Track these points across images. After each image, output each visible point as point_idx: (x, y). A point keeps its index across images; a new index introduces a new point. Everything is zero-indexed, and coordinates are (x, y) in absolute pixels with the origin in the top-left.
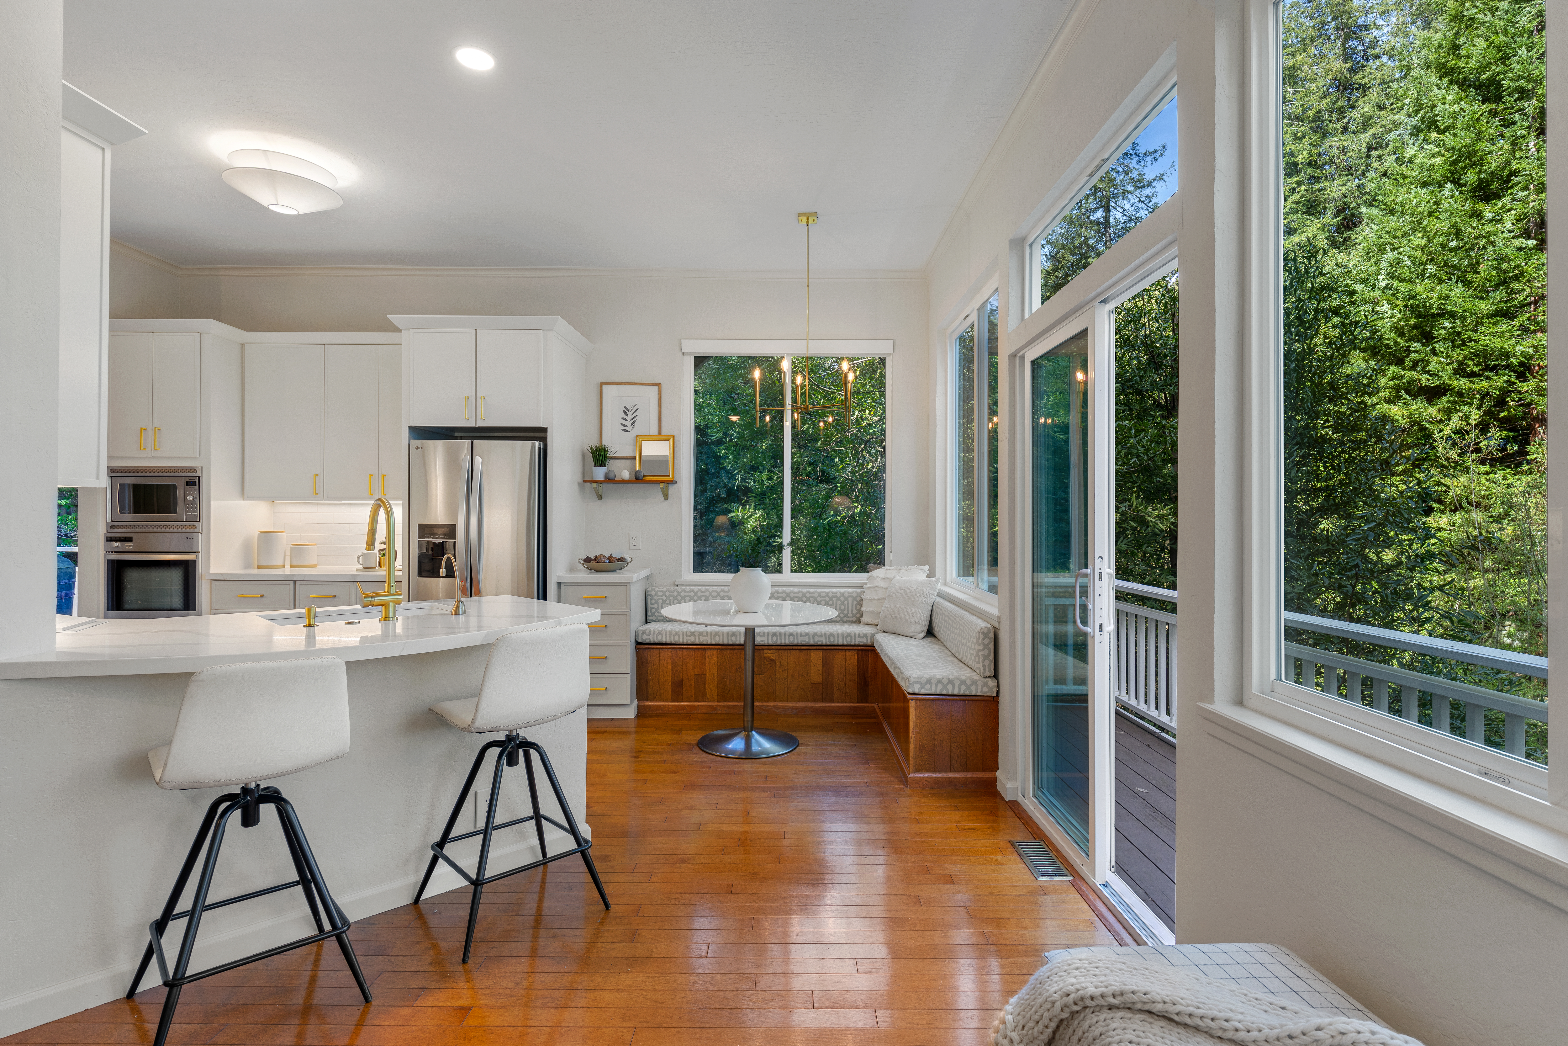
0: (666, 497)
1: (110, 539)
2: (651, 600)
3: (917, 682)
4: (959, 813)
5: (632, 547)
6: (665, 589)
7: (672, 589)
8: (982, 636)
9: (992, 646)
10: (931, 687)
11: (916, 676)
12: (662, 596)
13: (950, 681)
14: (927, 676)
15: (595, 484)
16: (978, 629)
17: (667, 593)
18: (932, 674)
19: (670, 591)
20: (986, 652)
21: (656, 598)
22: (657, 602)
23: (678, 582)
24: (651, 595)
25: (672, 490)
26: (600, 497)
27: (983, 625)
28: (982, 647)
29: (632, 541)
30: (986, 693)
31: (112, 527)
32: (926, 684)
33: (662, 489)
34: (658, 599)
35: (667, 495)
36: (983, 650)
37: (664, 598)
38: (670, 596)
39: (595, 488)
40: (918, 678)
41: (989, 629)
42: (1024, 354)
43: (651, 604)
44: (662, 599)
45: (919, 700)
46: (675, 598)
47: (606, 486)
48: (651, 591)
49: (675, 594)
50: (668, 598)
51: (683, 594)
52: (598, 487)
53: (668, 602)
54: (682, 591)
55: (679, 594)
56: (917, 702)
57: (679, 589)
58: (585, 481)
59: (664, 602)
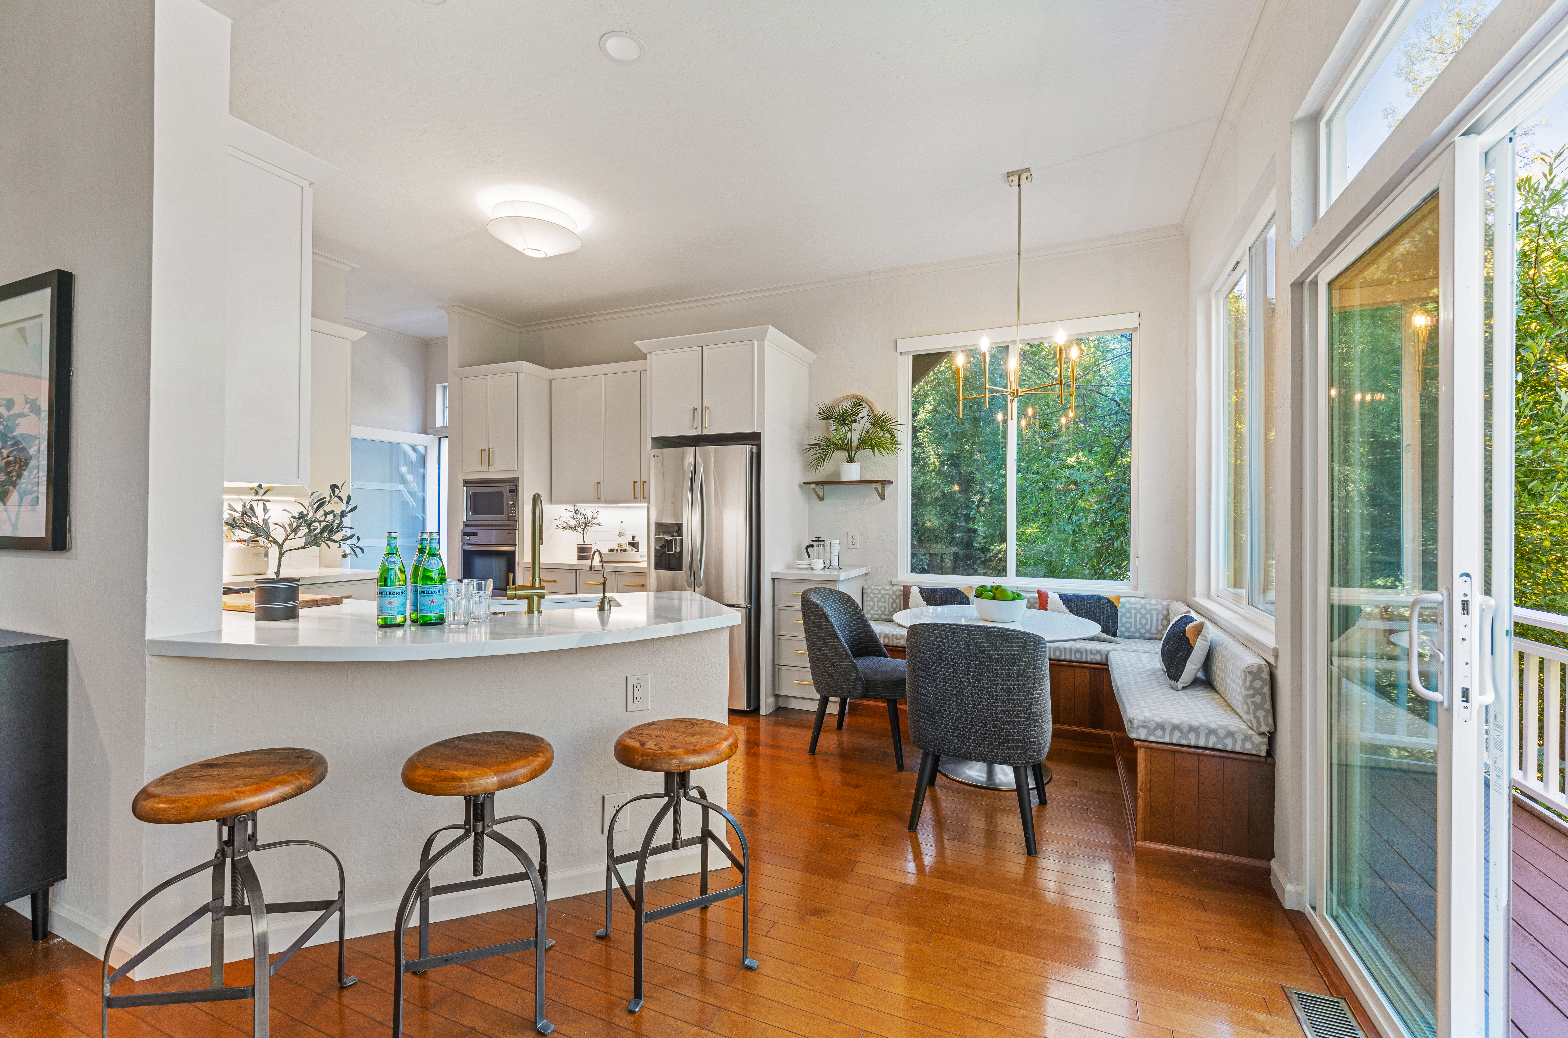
0: (883, 497)
2: (867, 597)
3: (1143, 727)
4: (1205, 916)
5: (851, 546)
6: (880, 588)
7: (888, 588)
8: (1249, 678)
9: (1266, 690)
10: (1164, 734)
11: (1142, 718)
12: (877, 594)
14: (1158, 719)
15: (813, 486)
16: (1244, 666)
17: (883, 592)
18: (1166, 717)
19: (885, 590)
20: (1258, 699)
21: (872, 595)
22: (872, 600)
23: (894, 581)
24: (867, 593)
25: (889, 489)
26: (821, 499)
27: (1251, 660)
28: (1251, 692)
29: (850, 540)
30: (1249, 750)
32: (1156, 728)
33: (878, 488)
34: (874, 597)
36: (1253, 696)
37: (880, 596)
38: (885, 594)
39: (814, 490)
40: (1144, 722)
41: (1260, 668)
42: (1317, 276)
43: (867, 601)
44: (877, 597)
45: (1151, 749)
46: (890, 596)
47: (826, 487)
48: (867, 589)
49: (891, 592)
50: (883, 596)
51: (898, 593)
52: (817, 488)
53: (883, 600)
54: (897, 590)
55: (894, 593)
56: (1149, 751)
57: (895, 588)
58: (805, 483)
59: (879, 600)
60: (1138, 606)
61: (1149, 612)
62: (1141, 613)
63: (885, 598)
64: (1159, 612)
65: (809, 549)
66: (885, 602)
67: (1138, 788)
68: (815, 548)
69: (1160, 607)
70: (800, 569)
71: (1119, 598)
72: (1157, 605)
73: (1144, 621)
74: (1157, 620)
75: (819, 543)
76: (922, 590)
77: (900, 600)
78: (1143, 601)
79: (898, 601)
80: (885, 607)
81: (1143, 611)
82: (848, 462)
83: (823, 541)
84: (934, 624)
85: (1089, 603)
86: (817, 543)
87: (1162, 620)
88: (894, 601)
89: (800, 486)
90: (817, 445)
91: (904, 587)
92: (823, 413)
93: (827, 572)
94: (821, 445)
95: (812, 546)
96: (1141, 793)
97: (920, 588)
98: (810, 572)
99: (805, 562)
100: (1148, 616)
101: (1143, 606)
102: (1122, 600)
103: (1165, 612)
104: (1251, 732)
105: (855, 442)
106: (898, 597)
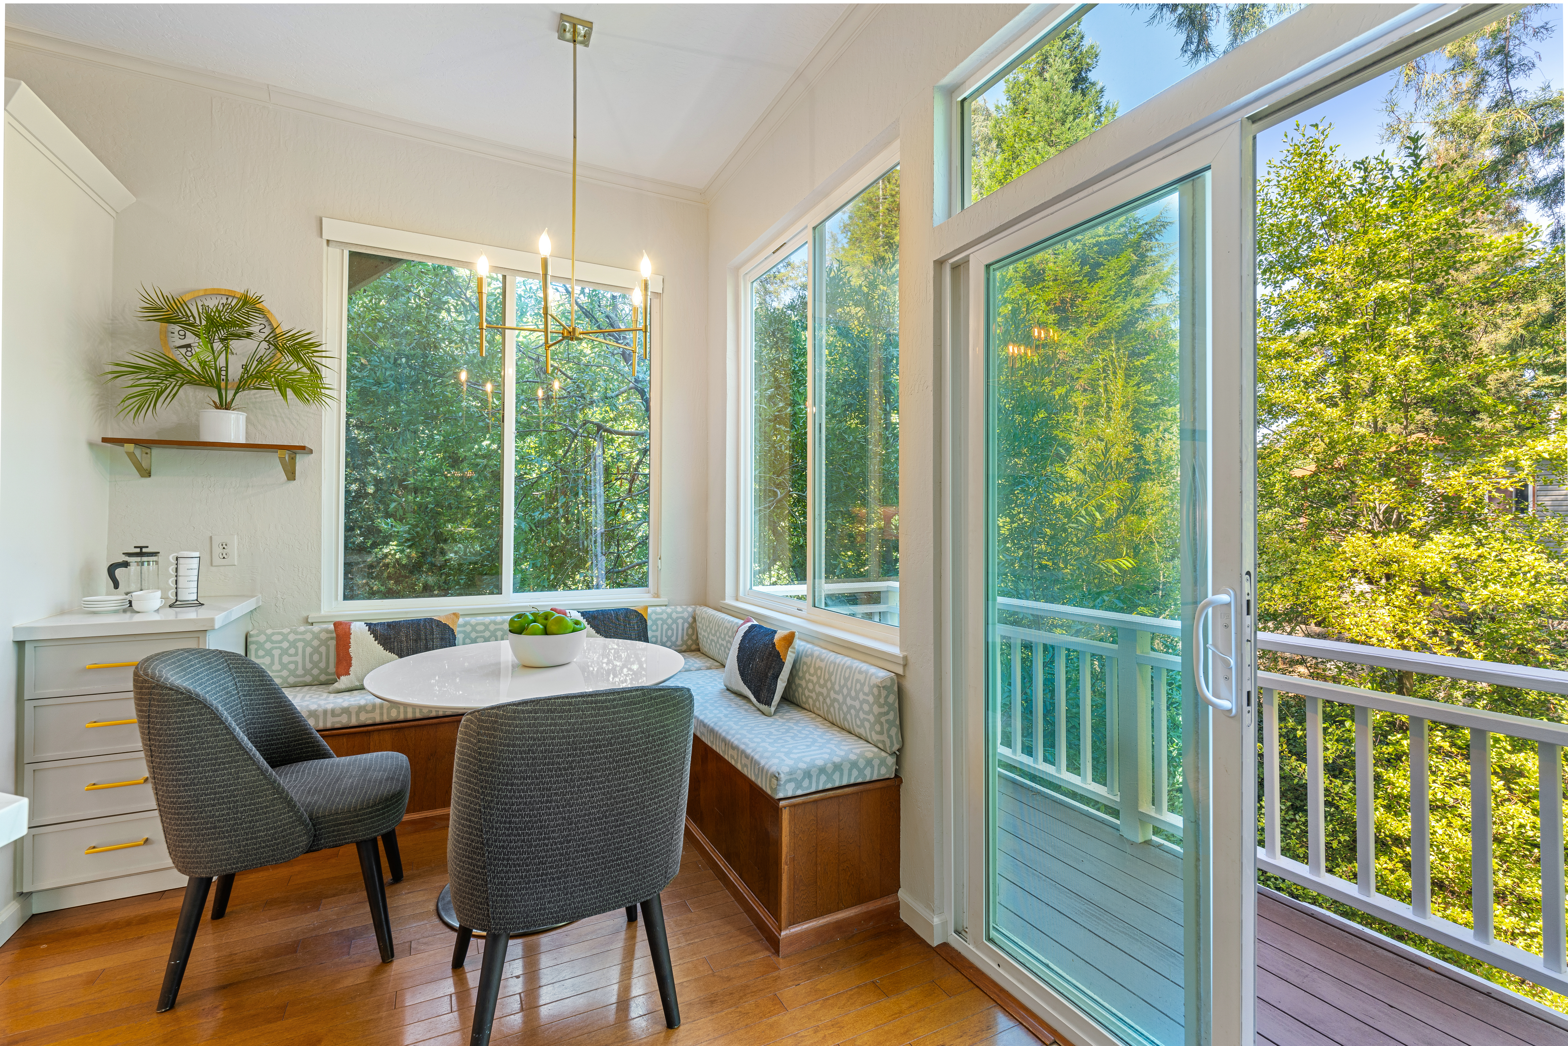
0: (291, 475)
2: (257, 650)
3: (790, 781)
5: (221, 561)
6: (286, 631)
7: (302, 629)
9: (896, 705)
10: (810, 783)
11: (787, 769)
12: (281, 642)
13: (838, 767)
15: (130, 447)
17: (291, 637)
18: (810, 762)
19: (296, 633)
20: (890, 716)
21: (268, 646)
22: (269, 653)
23: (313, 616)
24: (256, 643)
25: (302, 462)
26: (146, 473)
27: (880, 674)
28: (884, 709)
29: (217, 550)
30: (884, 775)
33: (282, 460)
34: (272, 648)
35: (294, 473)
36: (886, 712)
37: (288, 645)
38: (296, 641)
39: (131, 455)
44: (281, 648)
45: (797, 805)
46: (307, 643)
47: (156, 452)
48: (258, 635)
49: (309, 636)
50: (293, 644)
51: (324, 636)
52: (138, 452)
53: (292, 651)
54: (321, 632)
55: (316, 636)
56: (792, 809)
57: (316, 628)
58: (105, 440)
59: (285, 652)
60: (665, 616)
61: (675, 621)
62: (667, 624)
63: (296, 648)
64: (685, 620)
65: (119, 572)
66: (296, 654)
67: (783, 861)
68: (133, 568)
69: (686, 615)
70: (94, 613)
71: (646, 608)
72: (682, 612)
73: (670, 633)
74: (683, 630)
75: (145, 559)
76: (372, 628)
77: (328, 647)
78: (669, 610)
79: (323, 649)
80: (296, 663)
81: (670, 621)
82: (217, 408)
83: (155, 554)
84: (532, 701)
85: (618, 619)
86: (138, 559)
87: (688, 629)
88: (316, 650)
89: (91, 445)
90: (141, 368)
91: (337, 625)
92: (156, 309)
93: (170, 614)
94: (153, 371)
95: (126, 564)
96: (786, 867)
97: (367, 624)
98: (126, 618)
99: (109, 599)
100: (674, 626)
101: (670, 616)
102: (650, 610)
103: (690, 620)
104: (883, 754)
105: (235, 372)
106: (324, 643)
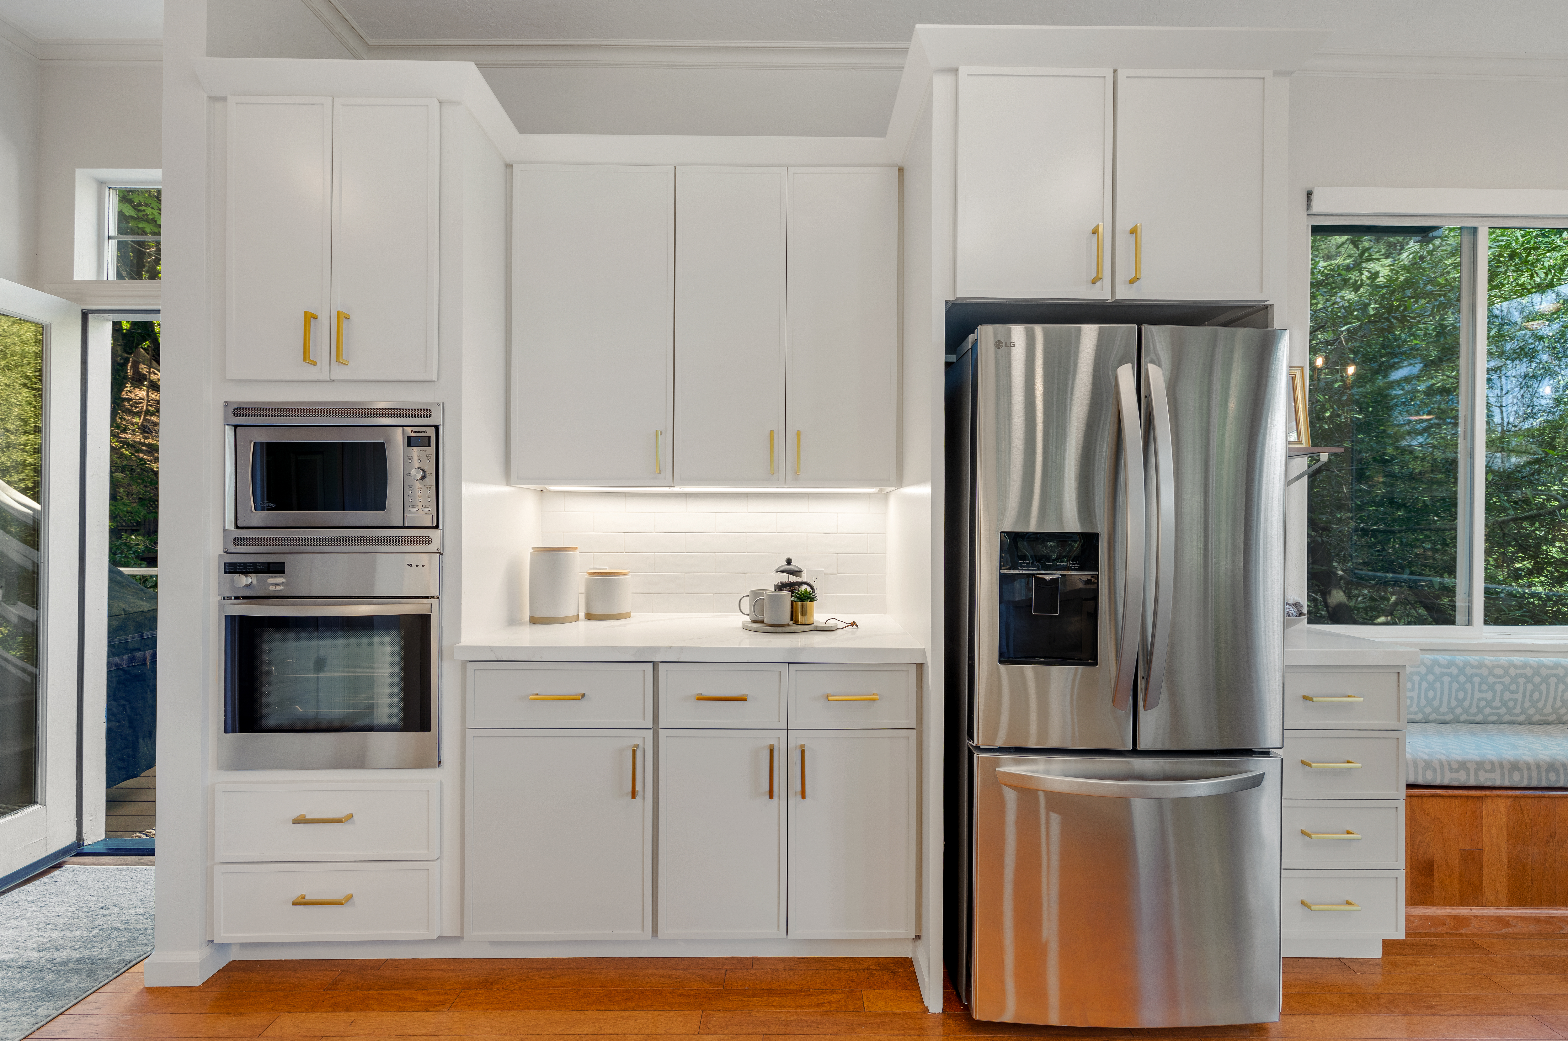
1: (232, 569)
31: (237, 541)
